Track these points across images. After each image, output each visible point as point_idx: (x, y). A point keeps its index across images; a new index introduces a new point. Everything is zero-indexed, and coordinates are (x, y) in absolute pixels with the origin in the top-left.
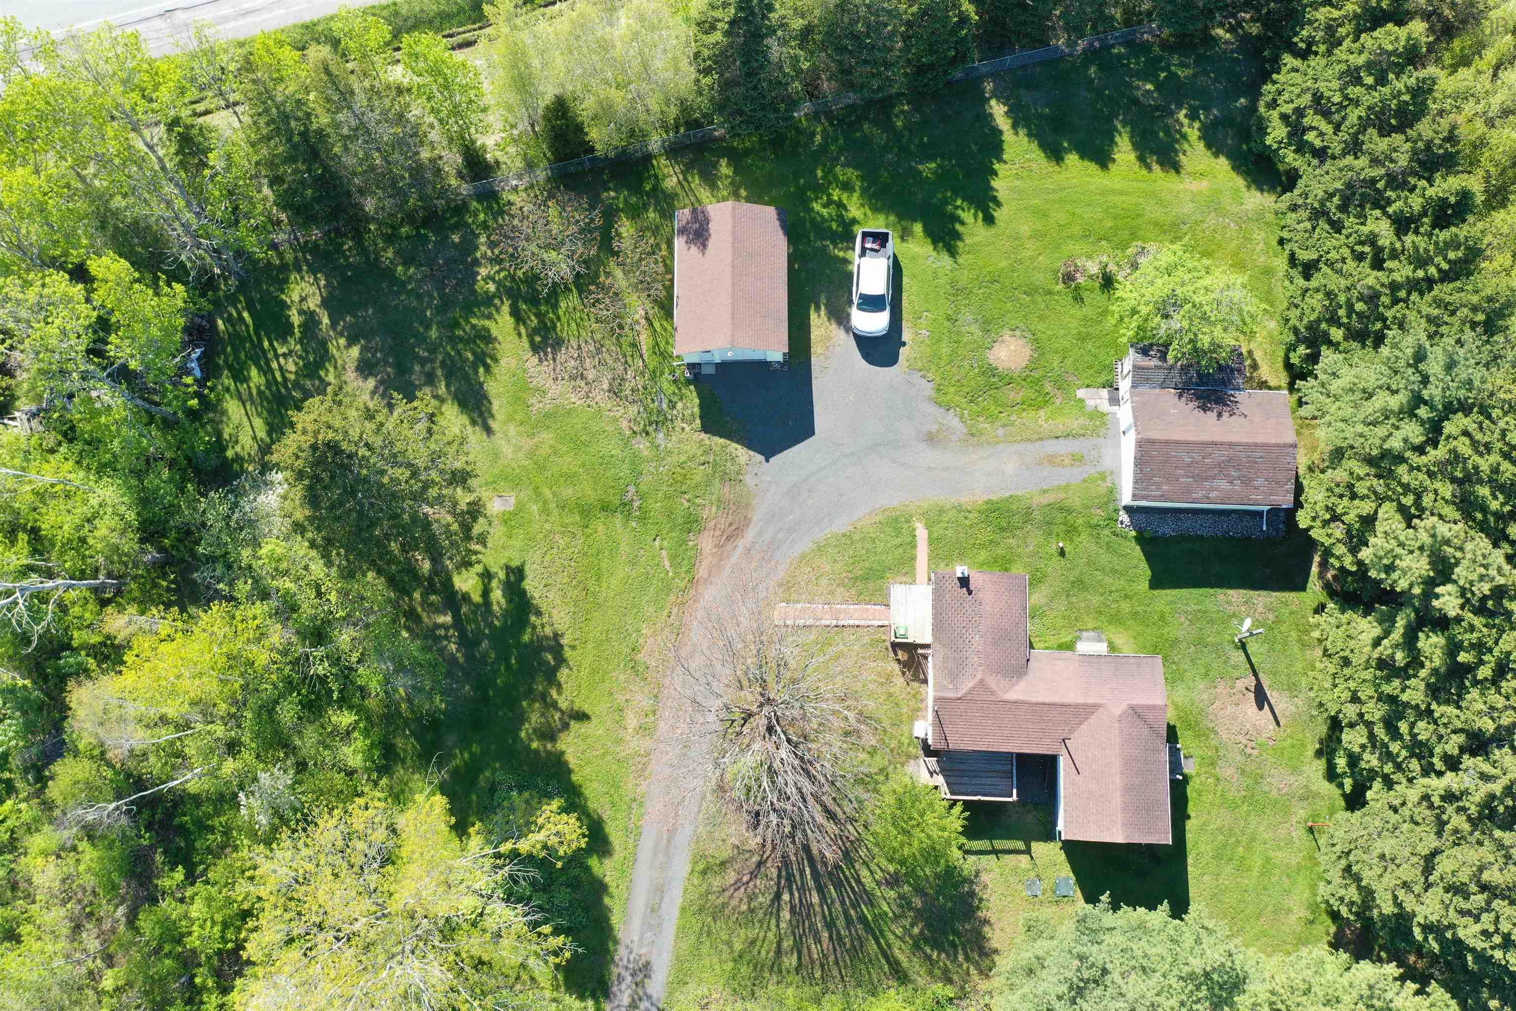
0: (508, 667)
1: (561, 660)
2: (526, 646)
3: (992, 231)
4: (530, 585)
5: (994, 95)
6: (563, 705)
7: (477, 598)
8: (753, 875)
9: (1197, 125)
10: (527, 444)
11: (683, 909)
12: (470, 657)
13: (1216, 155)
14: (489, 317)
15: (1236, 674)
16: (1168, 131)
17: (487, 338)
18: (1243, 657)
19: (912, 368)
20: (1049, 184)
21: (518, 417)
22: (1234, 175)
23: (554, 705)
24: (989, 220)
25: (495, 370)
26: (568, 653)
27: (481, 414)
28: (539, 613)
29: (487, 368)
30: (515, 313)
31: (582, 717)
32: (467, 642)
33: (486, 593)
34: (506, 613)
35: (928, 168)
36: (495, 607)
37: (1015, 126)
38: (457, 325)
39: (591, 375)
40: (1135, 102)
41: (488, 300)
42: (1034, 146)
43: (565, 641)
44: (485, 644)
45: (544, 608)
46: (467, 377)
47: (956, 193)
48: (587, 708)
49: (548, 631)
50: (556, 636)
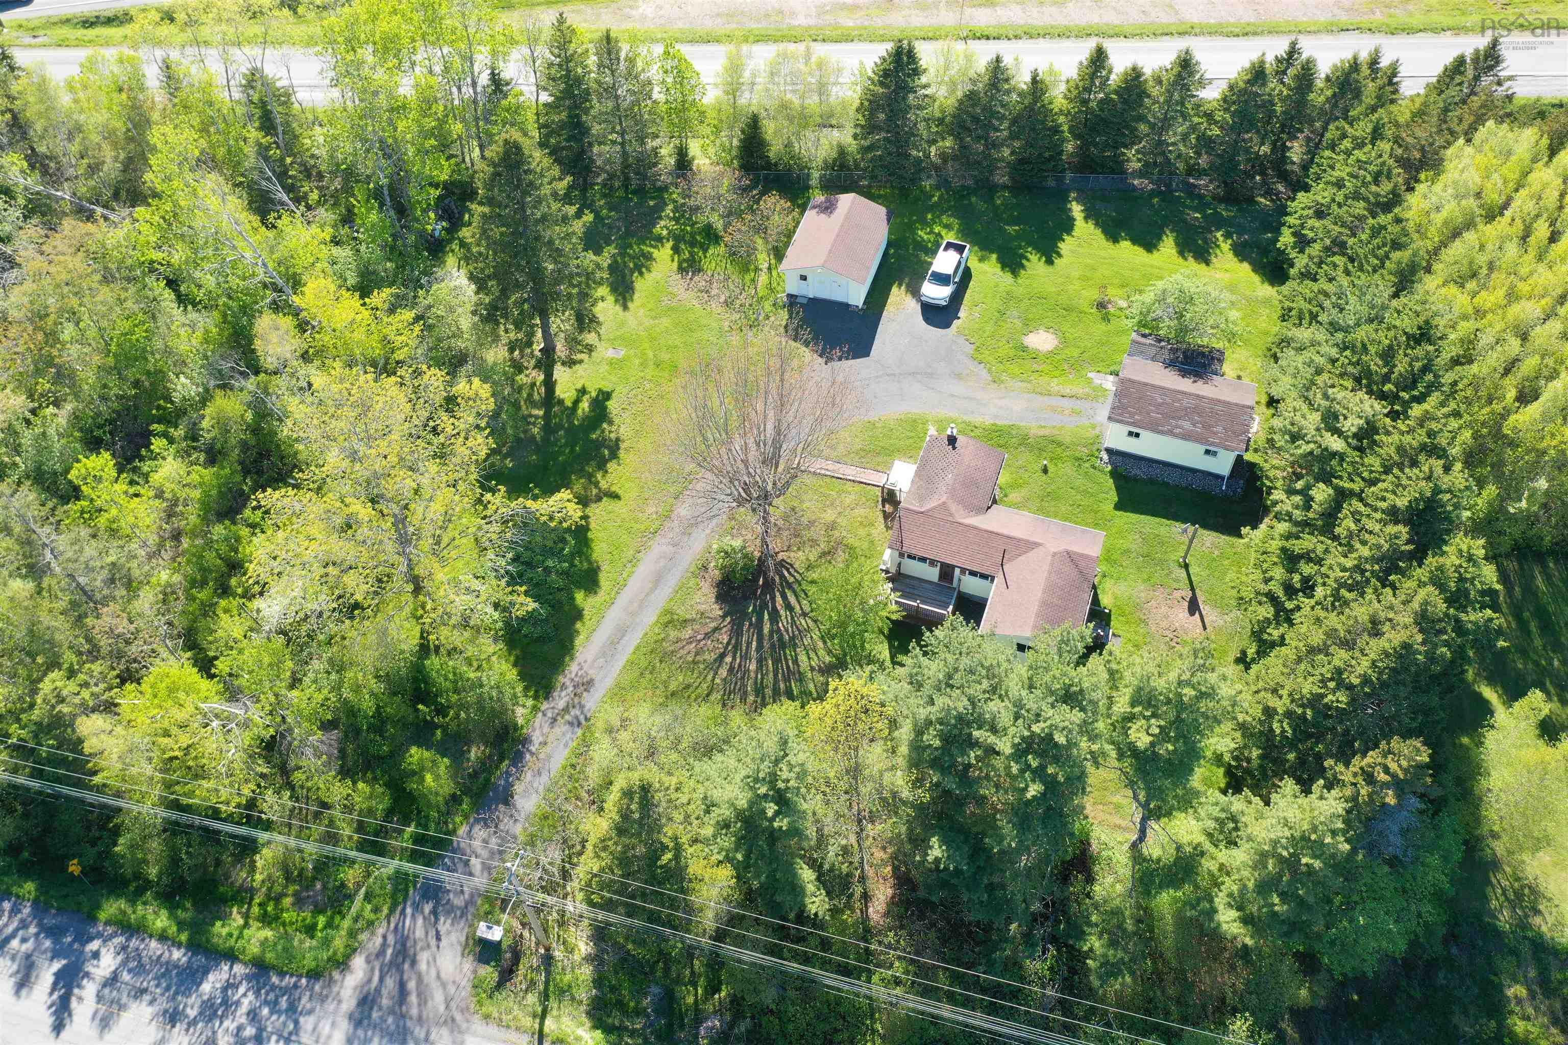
0: (572, 451)
1: (614, 455)
2: (592, 441)
3: (1050, 269)
4: (611, 404)
5: (1076, 199)
6: (603, 485)
7: (568, 403)
8: (707, 636)
9: (1229, 241)
10: (648, 322)
11: (637, 648)
12: (545, 439)
13: (1241, 261)
14: (655, 247)
15: (1176, 585)
16: (1205, 241)
17: (649, 257)
18: (1184, 575)
19: (959, 333)
20: (1103, 253)
21: (650, 306)
22: (1252, 274)
23: (596, 484)
24: (1050, 262)
25: (646, 275)
26: (622, 454)
27: (624, 299)
28: (611, 423)
29: (641, 274)
30: (676, 250)
31: (615, 496)
32: (548, 429)
33: (576, 402)
34: (586, 418)
35: (1012, 229)
36: (580, 412)
37: (1086, 218)
38: (630, 246)
39: (714, 292)
40: (1185, 221)
41: (660, 239)
42: (1098, 232)
43: (622, 446)
44: (562, 433)
45: (617, 420)
46: (624, 276)
47: (1029, 244)
48: (620, 492)
49: (613, 436)
50: (618, 439)
